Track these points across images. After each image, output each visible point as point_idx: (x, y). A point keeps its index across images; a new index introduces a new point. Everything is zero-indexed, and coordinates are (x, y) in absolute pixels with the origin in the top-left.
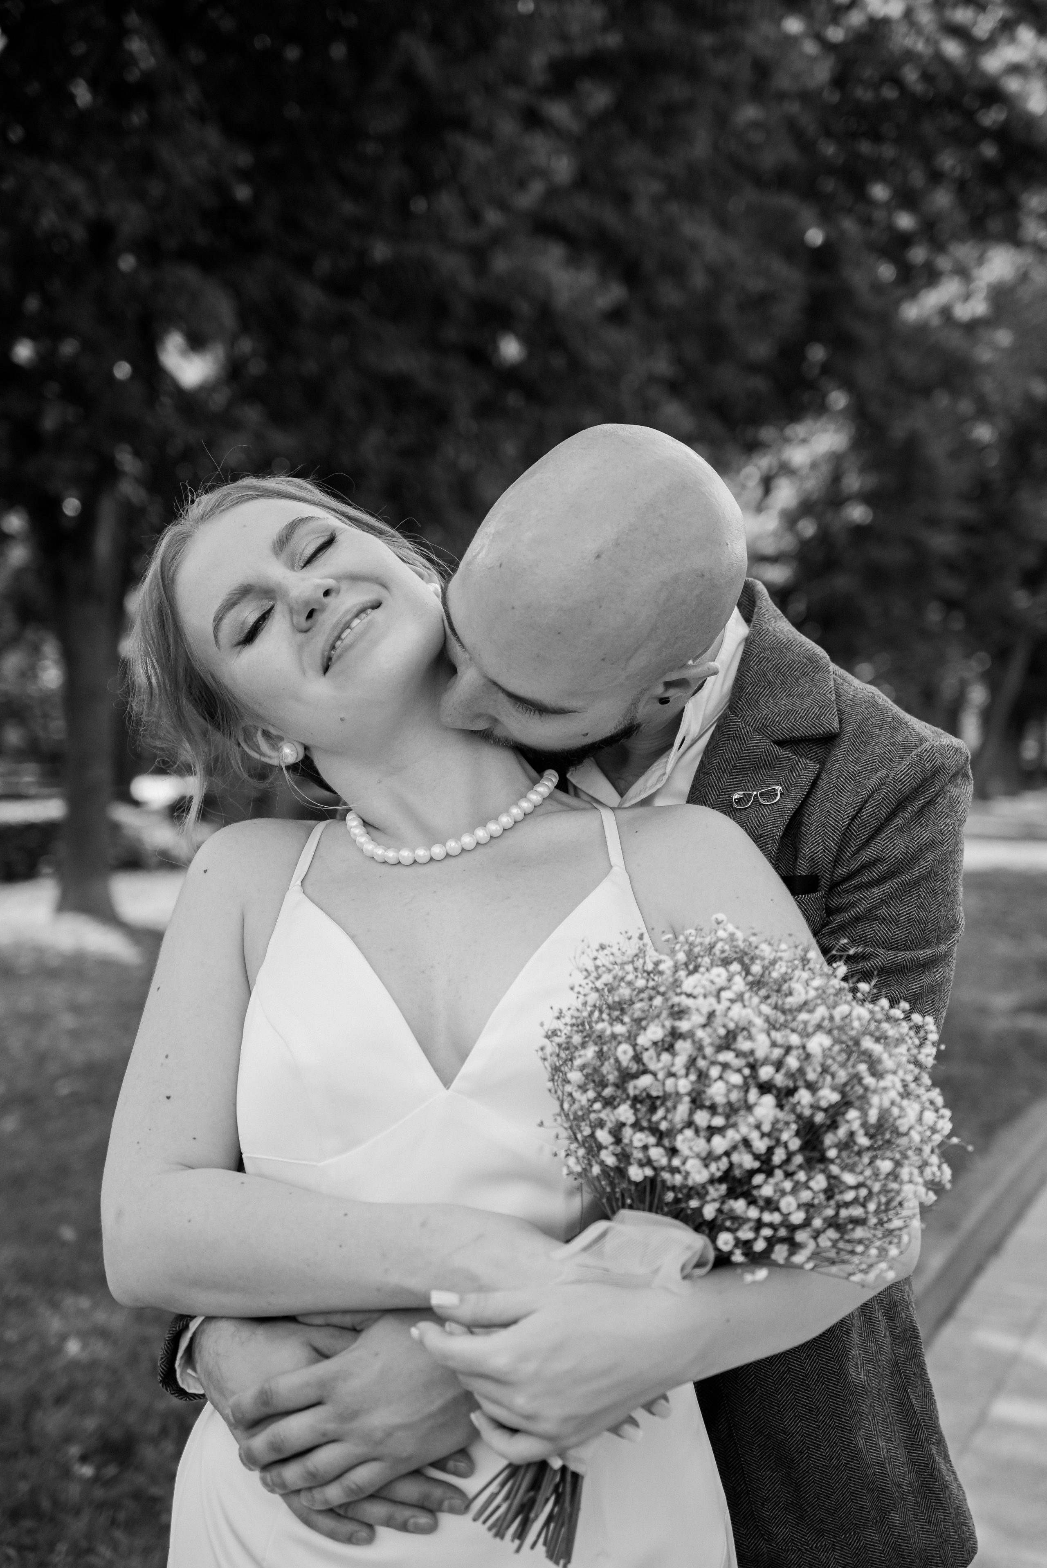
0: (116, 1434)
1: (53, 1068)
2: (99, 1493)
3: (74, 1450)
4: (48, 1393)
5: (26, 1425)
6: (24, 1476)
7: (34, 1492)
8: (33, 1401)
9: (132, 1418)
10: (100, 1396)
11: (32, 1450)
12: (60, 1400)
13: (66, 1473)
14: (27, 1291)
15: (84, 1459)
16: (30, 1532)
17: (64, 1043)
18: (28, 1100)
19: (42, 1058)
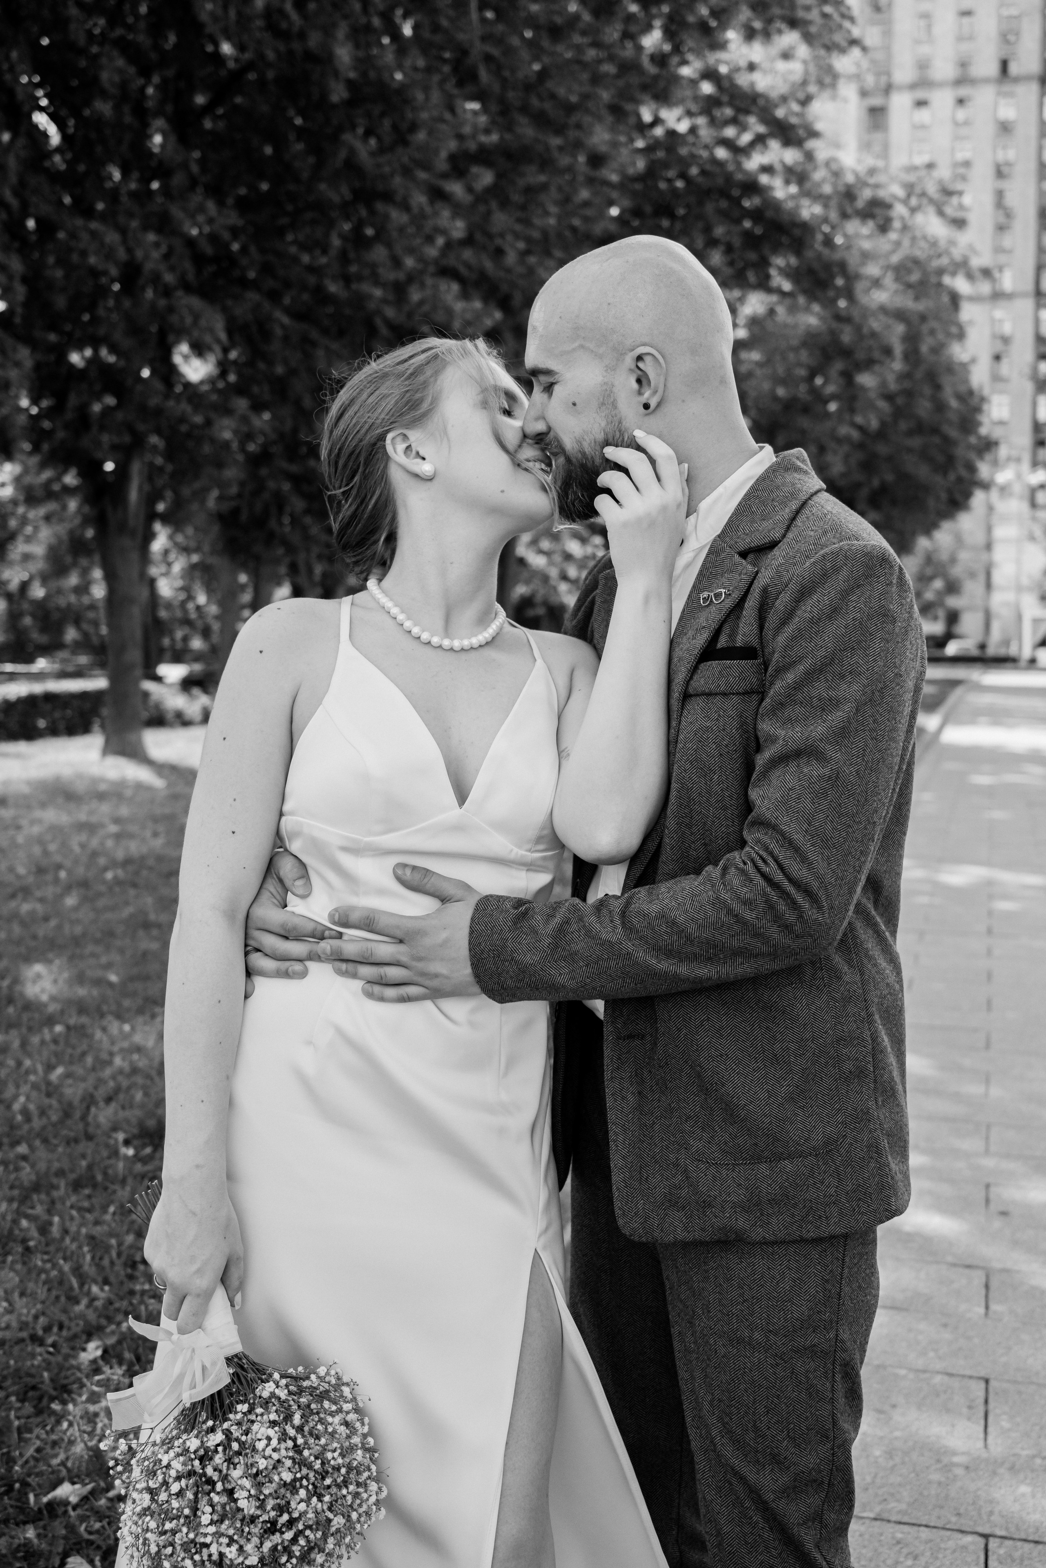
0: (151, 1123)
1: (102, 861)
2: (139, 1167)
3: (121, 1136)
5: (84, 1118)
6: (83, 1156)
7: (90, 1167)
8: (89, 1100)
10: (139, 1096)
11: (89, 1137)
12: (109, 1100)
13: (115, 1153)
14: (84, 1020)
15: (127, 1143)
16: (89, 1197)
17: (110, 843)
18: (84, 884)
19: (94, 854)
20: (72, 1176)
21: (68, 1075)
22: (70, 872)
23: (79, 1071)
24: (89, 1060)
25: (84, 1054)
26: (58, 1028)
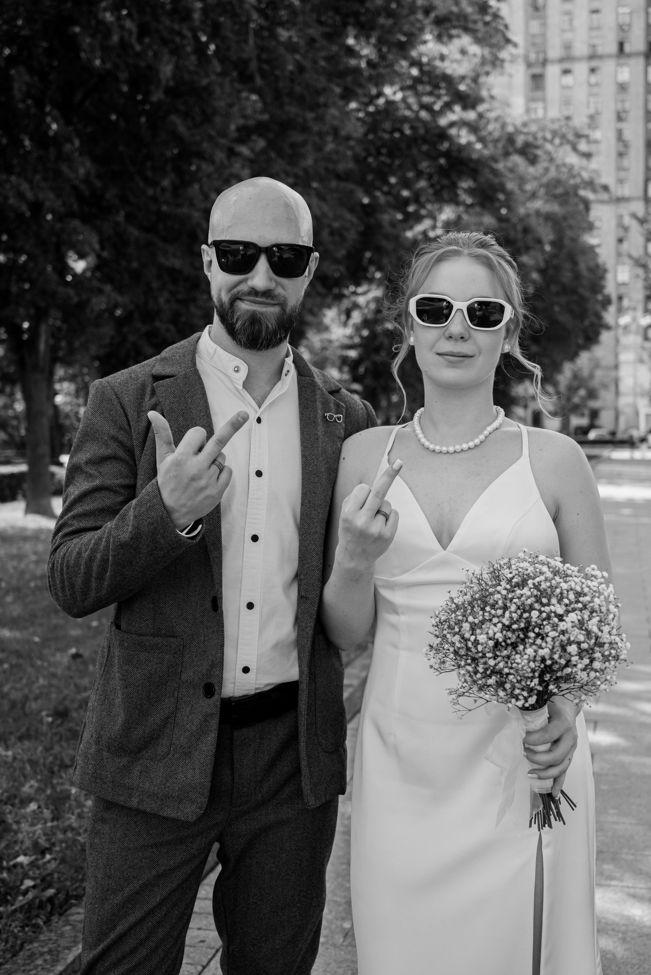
0: (61, 708)
1: (27, 576)
2: (54, 729)
3: (44, 713)
4: (31, 697)
5: (23, 707)
6: (24, 725)
7: (28, 729)
8: (26, 698)
9: (67, 702)
10: (53, 696)
11: (26, 716)
12: (37, 698)
13: (41, 722)
14: (21, 661)
15: (48, 716)
17: (32, 566)
18: (17, 590)
19: (22, 573)
20: (18, 734)
21: (13, 688)
22: (7, 583)
23: (19, 685)
24: (24, 681)
25: (21, 679)
26: (6, 666)
